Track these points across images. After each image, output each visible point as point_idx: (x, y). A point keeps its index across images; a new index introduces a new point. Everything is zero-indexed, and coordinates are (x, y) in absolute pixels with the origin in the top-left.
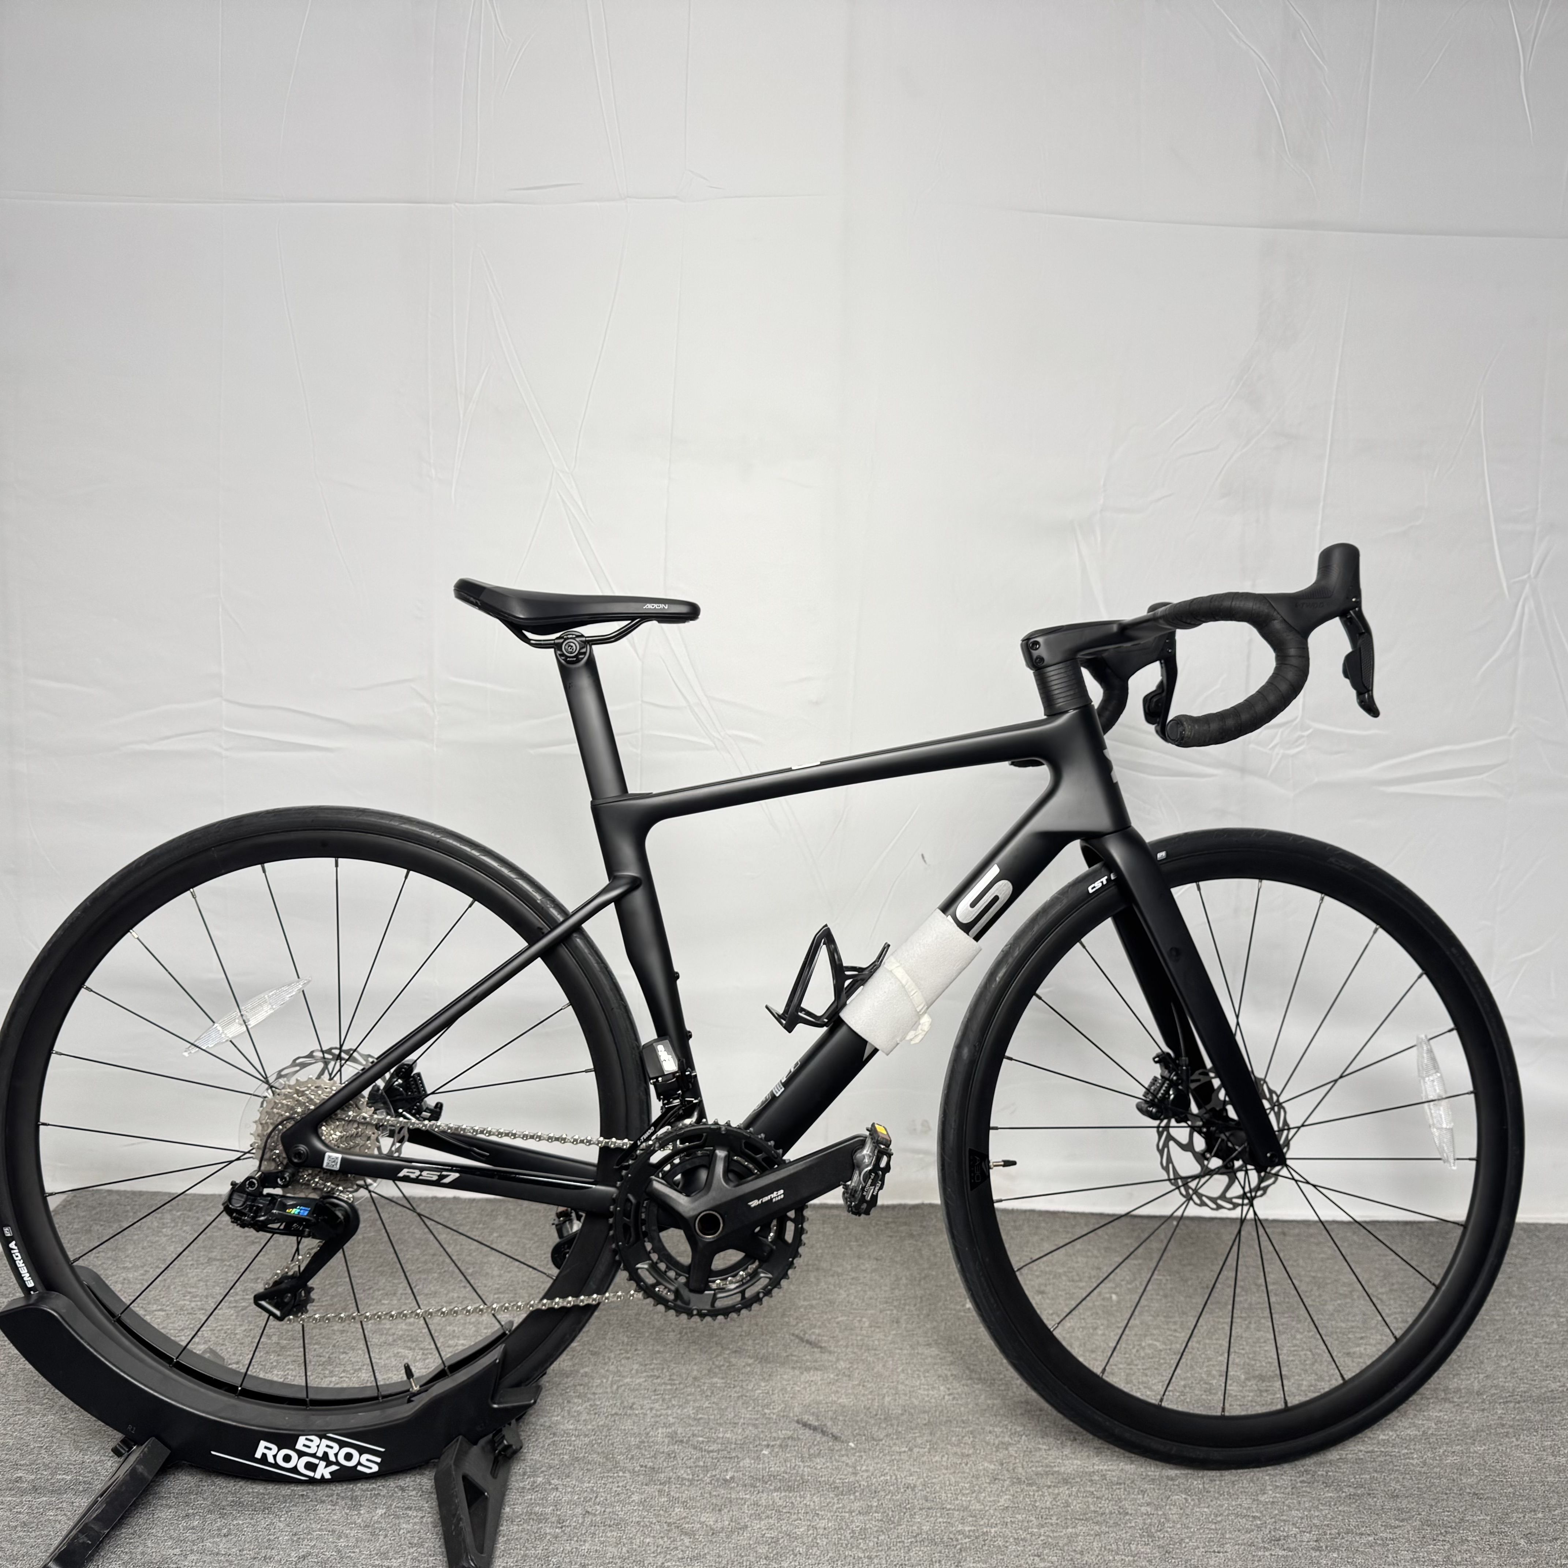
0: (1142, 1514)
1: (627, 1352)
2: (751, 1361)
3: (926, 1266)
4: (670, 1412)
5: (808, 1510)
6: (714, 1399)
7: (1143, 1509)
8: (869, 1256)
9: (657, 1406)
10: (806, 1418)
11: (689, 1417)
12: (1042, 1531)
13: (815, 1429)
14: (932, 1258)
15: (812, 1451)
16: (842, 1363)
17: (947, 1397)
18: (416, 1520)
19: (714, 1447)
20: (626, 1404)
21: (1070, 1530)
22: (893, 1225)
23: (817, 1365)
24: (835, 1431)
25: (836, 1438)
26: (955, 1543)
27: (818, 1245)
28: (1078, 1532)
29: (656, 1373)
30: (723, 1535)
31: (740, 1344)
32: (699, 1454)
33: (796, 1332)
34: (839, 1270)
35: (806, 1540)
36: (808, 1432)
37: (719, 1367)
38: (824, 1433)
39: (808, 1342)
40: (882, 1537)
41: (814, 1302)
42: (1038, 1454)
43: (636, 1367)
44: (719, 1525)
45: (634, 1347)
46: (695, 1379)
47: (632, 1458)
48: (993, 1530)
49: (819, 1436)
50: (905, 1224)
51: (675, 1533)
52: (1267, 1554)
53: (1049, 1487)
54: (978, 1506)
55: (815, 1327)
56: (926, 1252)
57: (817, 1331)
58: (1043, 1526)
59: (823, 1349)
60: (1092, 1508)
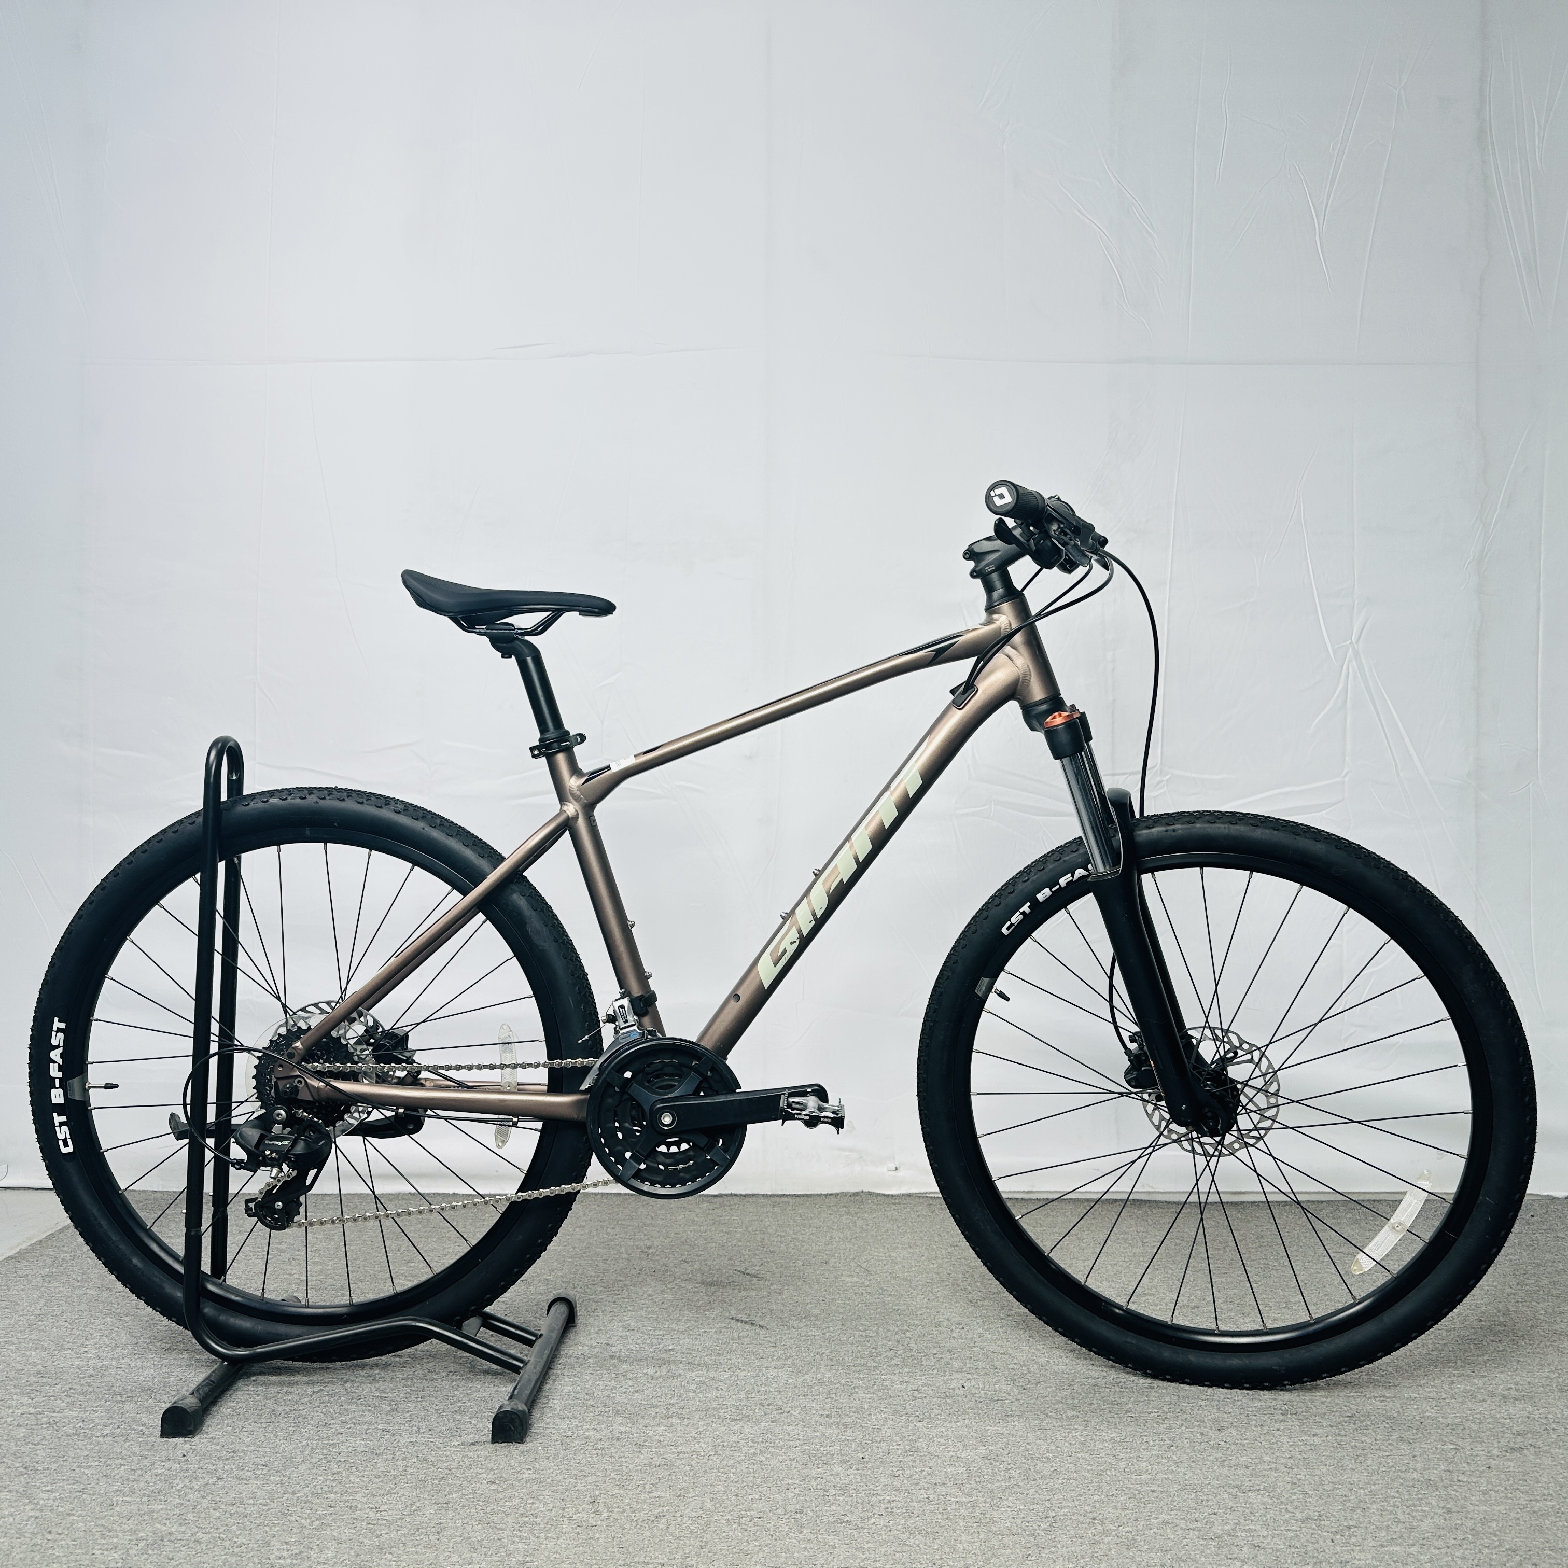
0: (1009, 1369)
1: (594, 1281)
2: (697, 1285)
3: (858, 1230)
4: (625, 1314)
5: (733, 1366)
6: (663, 1306)
7: (1011, 1366)
8: (810, 1226)
9: (616, 1310)
10: (739, 1317)
11: (642, 1316)
12: (923, 1378)
13: (746, 1322)
14: (864, 1226)
15: (741, 1335)
16: (775, 1286)
17: (860, 1305)
18: (411, 1373)
19: (661, 1333)
20: (589, 1309)
21: (947, 1377)
22: (833, 1208)
23: (753, 1287)
24: (761, 1323)
25: (761, 1327)
26: (850, 1384)
27: (767, 1220)
28: (953, 1378)
29: (616, 1292)
30: (661, 1380)
31: (690, 1275)
32: (646, 1337)
33: (739, 1269)
34: (783, 1234)
35: (728, 1382)
36: (739, 1324)
37: (671, 1289)
38: (752, 1324)
39: (748, 1274)
40: (791, 1381)
41: (757, 1252)
42: (930, 1336)
43: (600, 1289)
44: (658, 1374)
45: (600, 1278)
46: (650, 1295)
47: (591, 1339)
48: (883, 1377)
49: (747, 1327)
50: (845, 1207)
51: (621, 1378)
52: (1108, 1390)
53: (936, 1354)
54: (874, 1364)
55: (756, 1266)
56: (860, 1222)
57: (757, 1268)
58: (924, 1375)
59: (760, 1279)
60: (968, 1365)
